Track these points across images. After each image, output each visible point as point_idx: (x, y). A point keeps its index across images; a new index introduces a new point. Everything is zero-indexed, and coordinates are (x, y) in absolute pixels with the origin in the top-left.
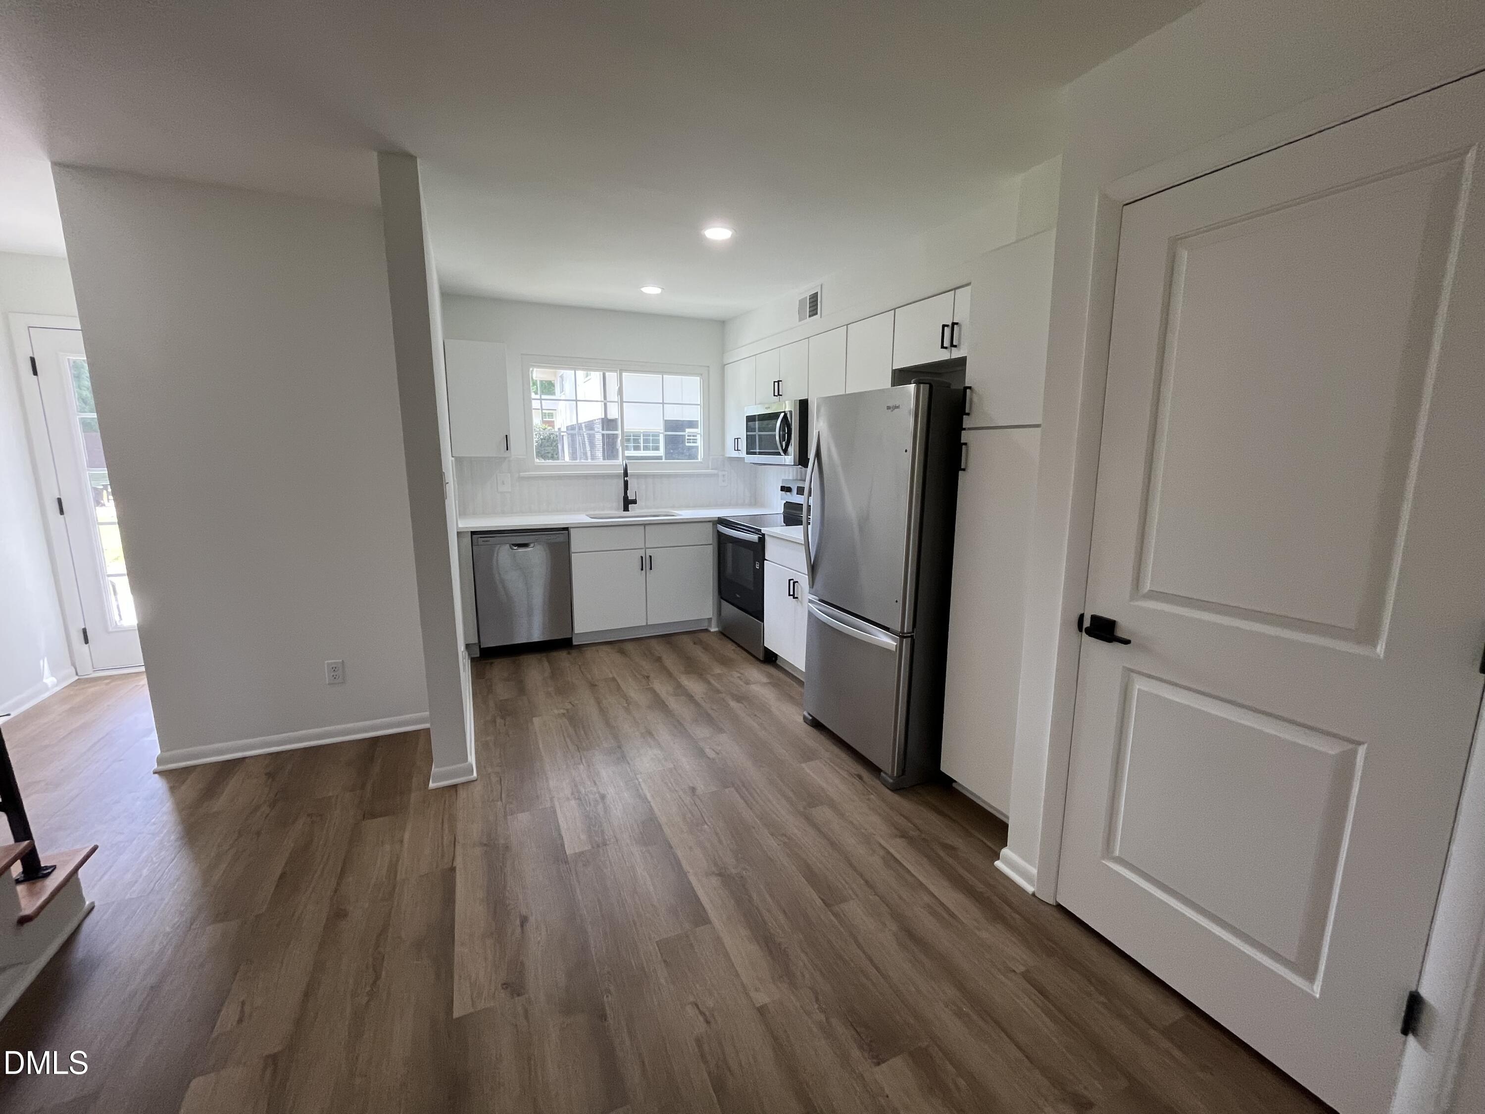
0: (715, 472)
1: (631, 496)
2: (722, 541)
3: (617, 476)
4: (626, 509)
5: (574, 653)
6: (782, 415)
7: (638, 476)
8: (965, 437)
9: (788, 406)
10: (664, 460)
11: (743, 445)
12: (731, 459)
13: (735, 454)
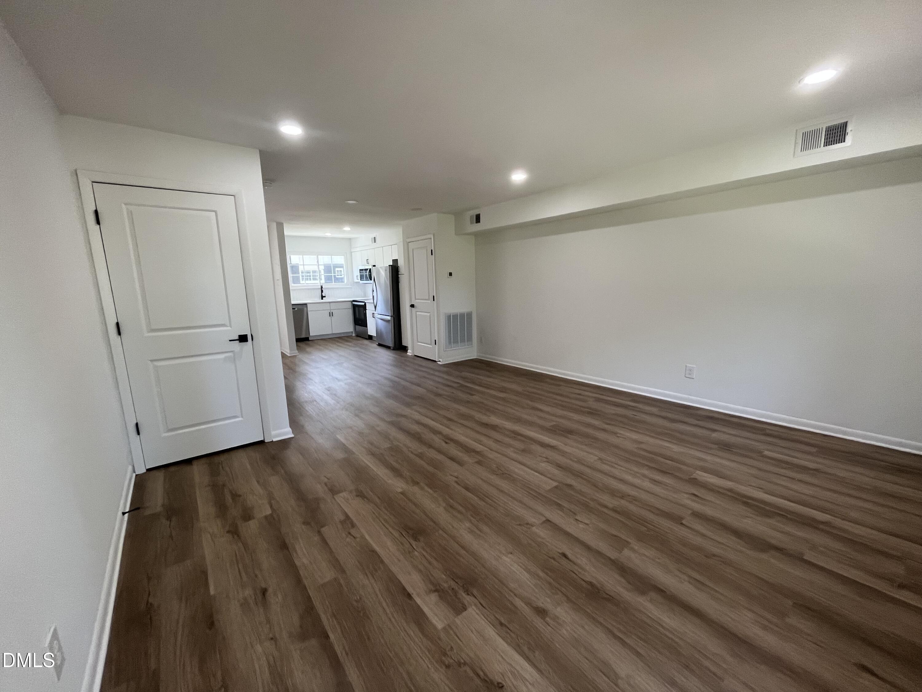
0: (351, 286)
1: (324, 295)
2: (354, 307)
3: (319, 288)
4: (322, 299)
5: (310, 342)
6: (369, 269)
7: (326, 288)
8: (399, 276)
9: (369, 267)
10: (333, 283)
11: (359, 277)
12: (357, 282)
13: (357, 281)
